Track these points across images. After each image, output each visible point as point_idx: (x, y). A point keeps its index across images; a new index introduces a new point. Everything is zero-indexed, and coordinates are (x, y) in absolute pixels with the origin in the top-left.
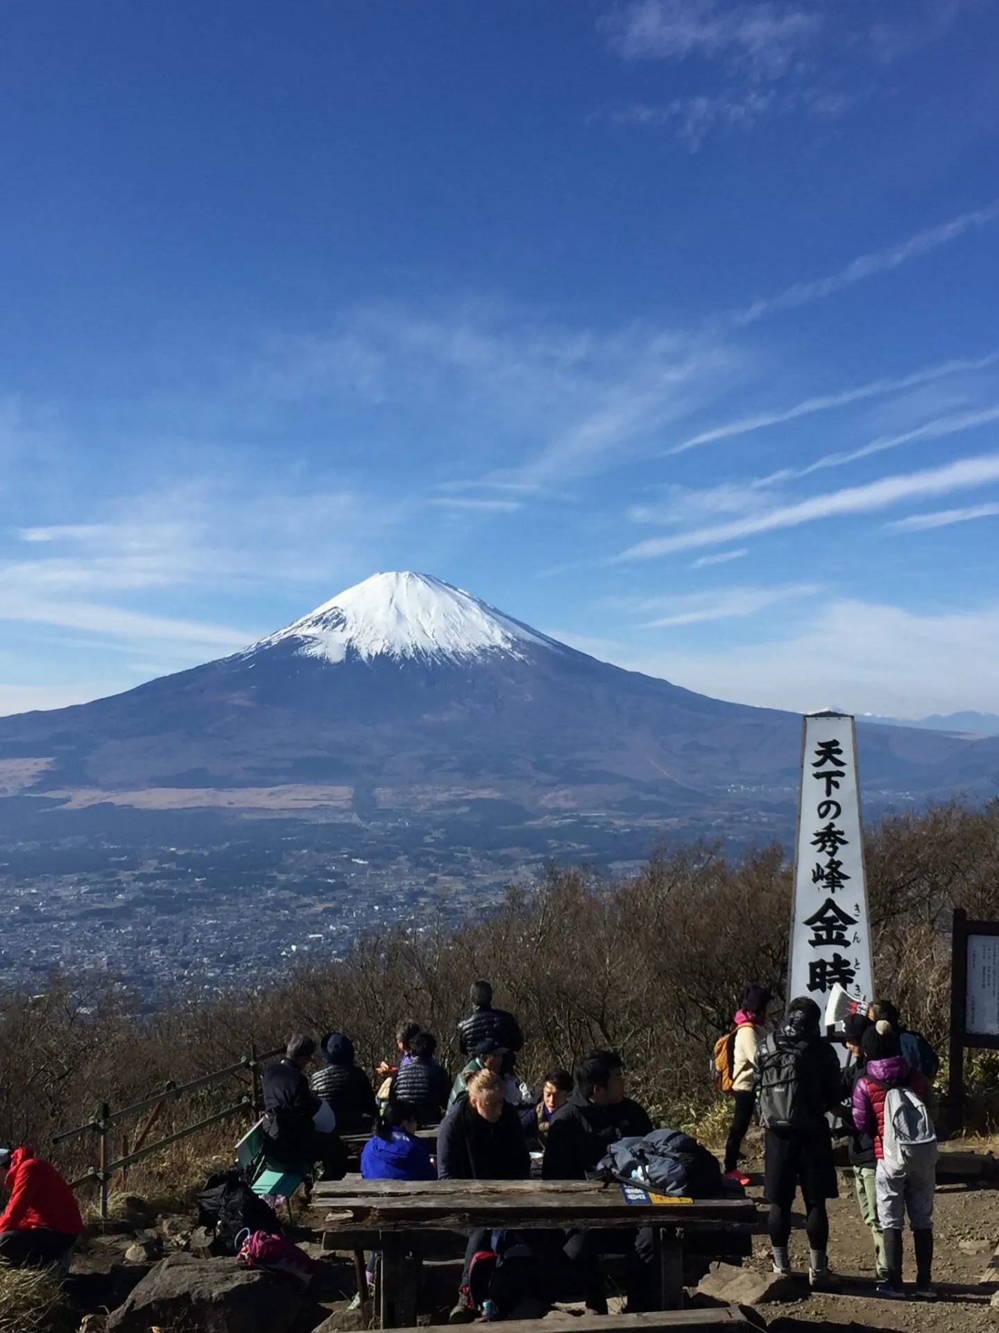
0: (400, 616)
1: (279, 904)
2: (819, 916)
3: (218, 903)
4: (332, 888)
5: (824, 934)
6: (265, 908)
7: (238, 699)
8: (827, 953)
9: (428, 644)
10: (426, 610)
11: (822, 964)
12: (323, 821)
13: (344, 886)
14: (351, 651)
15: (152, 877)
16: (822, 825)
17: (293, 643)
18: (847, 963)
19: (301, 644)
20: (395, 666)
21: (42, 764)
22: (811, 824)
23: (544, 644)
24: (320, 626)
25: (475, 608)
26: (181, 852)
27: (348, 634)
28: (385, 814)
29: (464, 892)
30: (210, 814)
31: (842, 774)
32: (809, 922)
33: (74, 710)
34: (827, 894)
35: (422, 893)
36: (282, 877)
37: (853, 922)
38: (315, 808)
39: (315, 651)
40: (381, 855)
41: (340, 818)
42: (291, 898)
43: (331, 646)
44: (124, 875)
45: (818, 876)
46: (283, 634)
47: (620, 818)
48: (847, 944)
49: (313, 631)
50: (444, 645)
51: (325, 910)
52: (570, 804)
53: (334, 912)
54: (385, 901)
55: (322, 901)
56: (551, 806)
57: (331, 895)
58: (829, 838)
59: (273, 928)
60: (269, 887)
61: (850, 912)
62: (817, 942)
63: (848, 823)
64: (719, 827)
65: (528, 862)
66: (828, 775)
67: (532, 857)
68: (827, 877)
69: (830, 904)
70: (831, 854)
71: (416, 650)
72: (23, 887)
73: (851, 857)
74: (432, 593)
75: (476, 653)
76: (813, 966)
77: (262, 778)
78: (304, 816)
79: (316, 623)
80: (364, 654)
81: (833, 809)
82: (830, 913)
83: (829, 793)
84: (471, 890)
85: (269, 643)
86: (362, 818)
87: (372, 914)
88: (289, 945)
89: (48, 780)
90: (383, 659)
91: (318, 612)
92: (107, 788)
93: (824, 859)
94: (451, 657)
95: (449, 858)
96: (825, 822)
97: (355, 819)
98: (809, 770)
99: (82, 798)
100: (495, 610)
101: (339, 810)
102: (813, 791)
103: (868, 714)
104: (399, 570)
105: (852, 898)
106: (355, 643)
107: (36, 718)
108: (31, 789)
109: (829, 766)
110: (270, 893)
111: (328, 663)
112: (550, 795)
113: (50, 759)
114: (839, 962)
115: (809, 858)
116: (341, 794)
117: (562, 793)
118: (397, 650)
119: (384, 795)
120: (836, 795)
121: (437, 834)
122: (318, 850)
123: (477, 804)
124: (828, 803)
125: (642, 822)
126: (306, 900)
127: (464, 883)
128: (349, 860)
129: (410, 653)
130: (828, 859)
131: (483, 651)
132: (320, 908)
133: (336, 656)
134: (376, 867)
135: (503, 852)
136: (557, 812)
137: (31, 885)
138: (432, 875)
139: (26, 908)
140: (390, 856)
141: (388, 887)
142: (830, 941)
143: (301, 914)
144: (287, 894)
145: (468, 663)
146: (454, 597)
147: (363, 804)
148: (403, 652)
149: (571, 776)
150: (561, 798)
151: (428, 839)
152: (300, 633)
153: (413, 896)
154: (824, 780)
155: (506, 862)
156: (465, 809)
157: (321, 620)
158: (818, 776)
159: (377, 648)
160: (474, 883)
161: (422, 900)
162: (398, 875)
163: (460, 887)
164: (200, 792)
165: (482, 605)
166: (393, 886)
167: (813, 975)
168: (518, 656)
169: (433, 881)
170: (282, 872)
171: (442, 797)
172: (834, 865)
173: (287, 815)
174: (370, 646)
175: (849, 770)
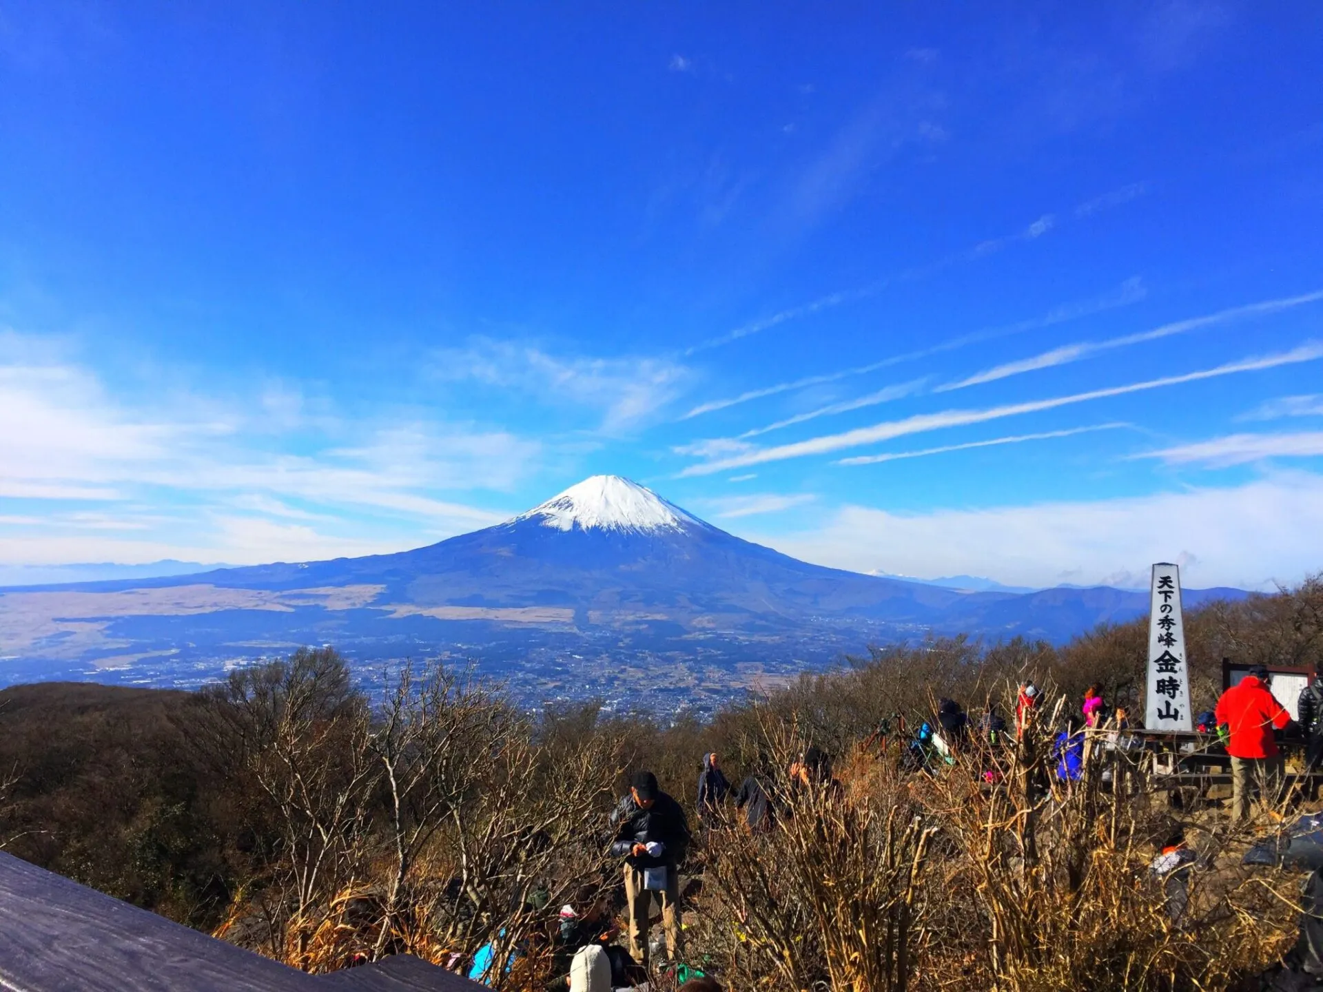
0: (607, 502)
1: (526, 682)
2: (1161, 658)
3: (488, 680)
4: (559, 673)
5: (1164, 667)
6: (518, 684)
7: (505, 552)
8: (1165, 676)
9: (625, 522)
10: (624, 500)
11: (1163, 681)
12: (554, 630)
13: (567, 672)
14: (576, 524)
15: (447, 662)
16: (1163, 616)
17: (539, 518)
18: (1176, 681)
19: (545, 518)
20: (603, 534)
21: (379, 588)
22: (1157, 615)
23: (697, 523)
24: (557, 507)
25: (655, 499)
26: (465, 647)
27: (574, 514)
28: (595, 627)
29: (643, 678)
30: (483, 624)
31: (1172, 592)
32: (1156, 661)
33: (400, 556)
34: (1166, 648)
35: (616, 678)
36: (529, 665)
37: (1179, 662)
38: (549, 623)
39: (553, 523)
40: (591, 653)
41: (566, 629)
42: (534, 679)
43: (563, 521)
44: (428, 660)
45: (1160, 639)
46: (533, 512)
47: (743, 635)
48: (1175, 672)
49: (552, 511)
50: (634, 522)
51: (555, 687)
52: (711, 625)
53: (561, 688)
54: (593, 682)
55: (553, 681)
56: (700, 626)
57: (559, 677)
58: (1166, 622)
59: (522, 697)
60: (520, 671)
61: (1176, 656)
62: (1160, 670)
63: (1176, 615)
64: (805, 643)
65: (685, 661)
66: (1166, 593)
67: (687, 658)
68: (1165, 640)
69: (1167, 653)
70: (1168, 629)
71: (617, 526)
72: (364, 666)
73: (1177, 631)
74: (629, 490)
75: (654, 528)
76: (1159, 682)
77: (518, 602)
78: (543, 627)
79: (554, 506)
80: (584, 527)
81: (1168, 608)
82: (1167, 657)
83: (1166, 601)
84: (647, 677)
85: (524, 517)
86: (579, 628)
87: (584, 691)
88: (531, 708)
89: (382, 599)
90: (596, 530)
91: (555, 499)
92: (418, 604)
93: (1164, 632)
94: (640, 531)
95: (633, 657)
96: (1164, 614)
97: (575, 630)
98: (1156, 590)
99: (403, 611)
100: (668, 502)
101: (564, 623)
102: (1158, 600)
103: (901, 575)
104: (608, 474)
105: (1178, 650)
106: (578, 519)
107: (375, 559)
108: (371, 604)
109: (1166, 588)
110: (520, 675)
111: (561, 531)
112: (700, 618)
113: (384, 586)
114: (1171, 680)
115: (1156, 631)
116: (566, 614)
117: (707, 618)
118: (605, 525)
119: (594, 616)
120: (1169, 602)
121: (627, 641)
122: (552, 649)
123: (652, 623)
124: (1166, 606)
125: (756, 638)
126: (543, 680)
127: (642, 673)
128: (570, 656)
129: (613, 527)
130: (1166, 632)
131: (659, 527)
132: (551, 685)
133: (566, 526)
134: (588, 660)
135: (668, 654)
136: (703, 630)
137: (369, 664)
138: (623, 667)
139: (365, 679)
140: (597, 654)
141: (595, 674)
142: (1167, 670)
143: (539, 689)
144: (531, 676)
145: (649, 534)
146: (642, 493)
147: (581, 621)
148: (609, 526)
149: (711, 607)
150: (704, 621)
151: (621, 644)
152: (544, 511)
153: (611, 680)
154: (1163, 595)
155: (670, 660)
156: (645, 626)
157: (558, 504)
158: (1160, 593)
159: (592, 523)
160: (649, 673)
161: (616, 683)
162: (602, 666)
163: (641, 675)
164: (478, 609)
165: (659, 498)
166: (598, 673)
167: (1159, 686)
168: (681, 530)
169: (623, 671)
170: (528, 662)
171: (630, 618)
172: (1169, 635)
173: (534, 626)
174: (587, 522)
175: (1176, 590)
